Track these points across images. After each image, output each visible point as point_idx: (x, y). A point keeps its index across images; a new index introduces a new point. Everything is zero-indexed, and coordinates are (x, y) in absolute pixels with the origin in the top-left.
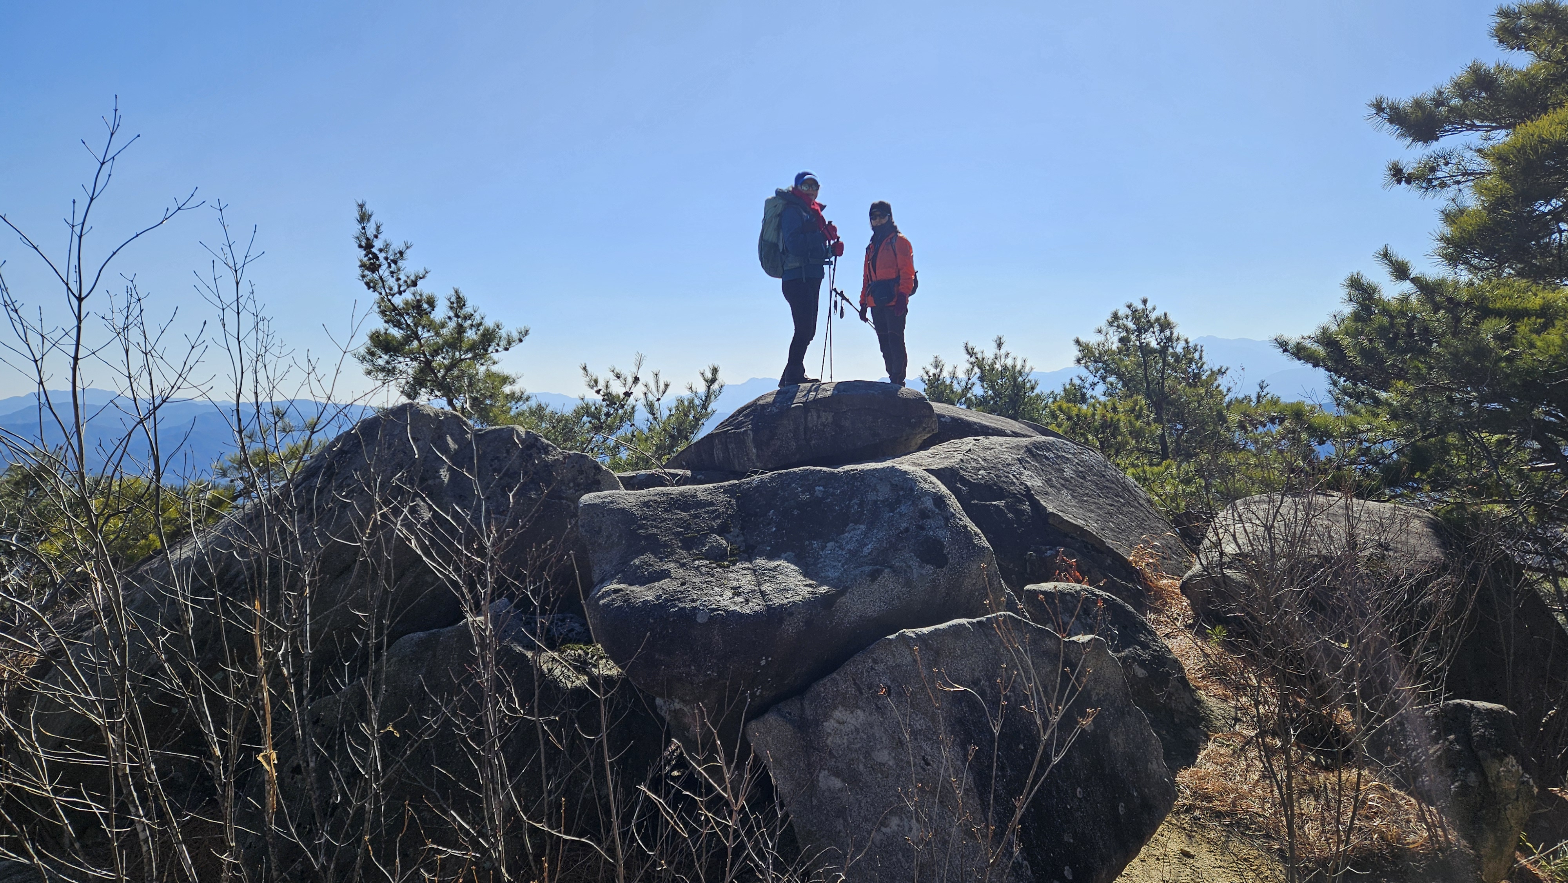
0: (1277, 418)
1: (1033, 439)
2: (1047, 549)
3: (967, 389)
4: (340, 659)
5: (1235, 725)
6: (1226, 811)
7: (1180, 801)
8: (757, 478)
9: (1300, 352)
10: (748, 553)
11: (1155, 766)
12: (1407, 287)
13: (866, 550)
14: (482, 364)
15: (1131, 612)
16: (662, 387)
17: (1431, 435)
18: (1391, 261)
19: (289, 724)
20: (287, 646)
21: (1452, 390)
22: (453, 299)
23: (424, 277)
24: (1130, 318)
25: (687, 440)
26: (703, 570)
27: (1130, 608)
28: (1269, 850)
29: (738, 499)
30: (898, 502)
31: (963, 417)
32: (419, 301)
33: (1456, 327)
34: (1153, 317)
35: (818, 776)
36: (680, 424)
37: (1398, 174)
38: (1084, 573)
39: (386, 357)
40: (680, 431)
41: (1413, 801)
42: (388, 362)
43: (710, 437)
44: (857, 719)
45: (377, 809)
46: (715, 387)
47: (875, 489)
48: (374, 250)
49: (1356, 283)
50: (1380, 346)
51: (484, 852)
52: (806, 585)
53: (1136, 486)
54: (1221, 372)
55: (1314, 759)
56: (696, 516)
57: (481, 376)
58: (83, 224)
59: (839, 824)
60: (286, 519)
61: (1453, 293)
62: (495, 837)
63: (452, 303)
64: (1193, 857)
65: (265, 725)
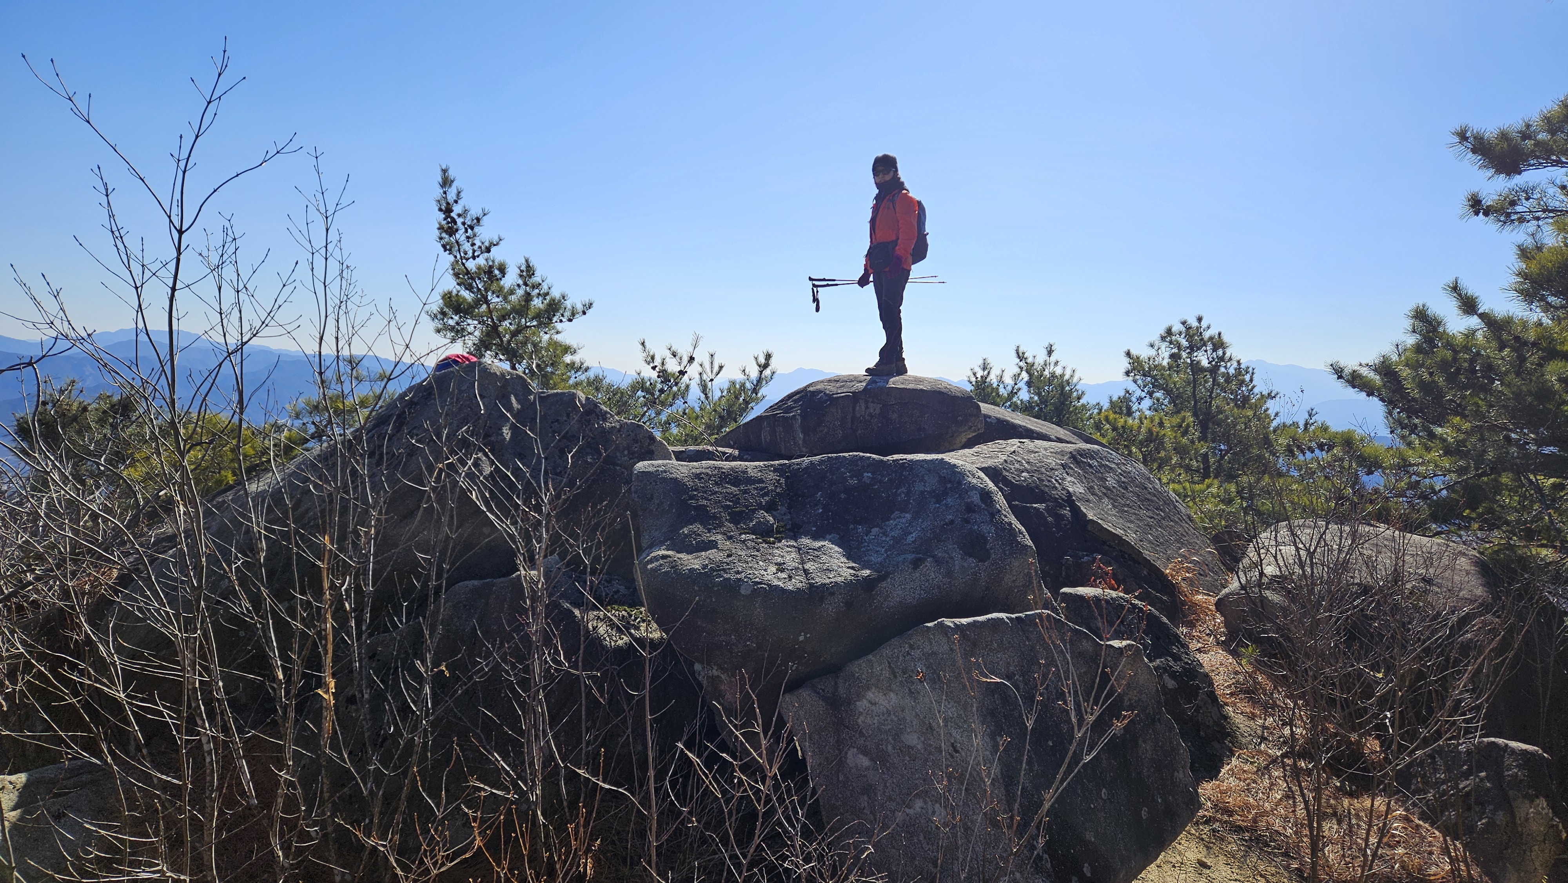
0: (1326, 444)
1: (1078, 446)
2: (1084, 556)
3: (1013, 394)
4: (399, 599)
5: (1260, 744)
6: (1246, 827)
7: (1201, 813)
8: (806, 460)
9: (1355, 380)
10: (794, 531)
11: (1181, 775)
12: (1474, 322)
13: (910, 538)
14: (546, 333)
15: (1165, 623)
16: (716, 369)
17: (1484, 474)
18: (1460, 295)
19: (347, 656)
20: (350, 581)
21: (1511, 430)
22: (523, 268)
23: (497, 244)
24: (1183, 336)
25: (736, 422)
26: (750, 544)
27: (1165, 620)
28: (1287, 868)
29: (787, 478)
30: (945, 493)
31: (1009, 419)
32: (491, 267)
33: (1520, 367)
34: (1207, 335)
35: (846, 753)
36: (731, 406)
37: (1476, 205)
38: (1119, 582)
39: (457, 318)
40: (729, 413)
41: (1437, 833)
42: (458, 323)
43: (759, 419)
44: (889, 702)
45: (425, 744)
46: (767, 372)
47: (922, 480)
48: (453, 214)
49: (1421, 315)
50: (1441, 380)
51: (522, 794)
52: (848, 568)
53: (1177, 501)
54: (1270, 396)
55: (1338, 784)
56: (745, 492)
57: (544, 344)
58: (188, 159)
59: (864, 801)
60: (357, 462)
61: (1522, 331)
62: (533, 781)
63: (522, 271)
64: (1209, 867)
65: (326, 653)
